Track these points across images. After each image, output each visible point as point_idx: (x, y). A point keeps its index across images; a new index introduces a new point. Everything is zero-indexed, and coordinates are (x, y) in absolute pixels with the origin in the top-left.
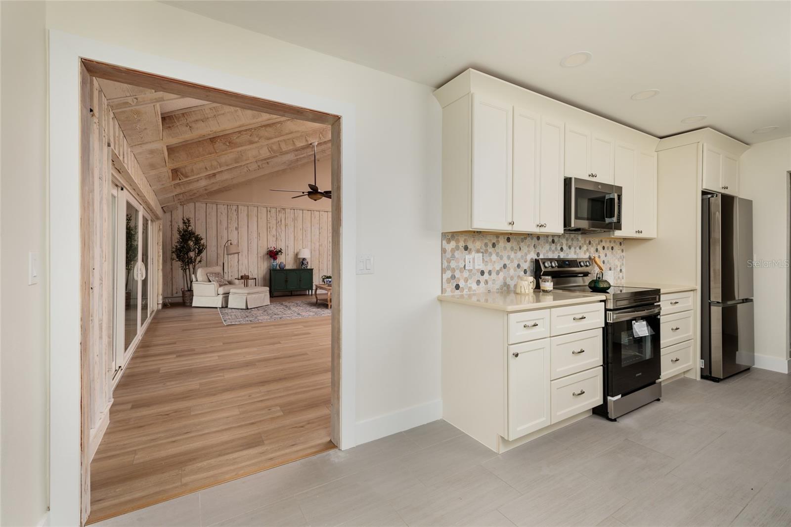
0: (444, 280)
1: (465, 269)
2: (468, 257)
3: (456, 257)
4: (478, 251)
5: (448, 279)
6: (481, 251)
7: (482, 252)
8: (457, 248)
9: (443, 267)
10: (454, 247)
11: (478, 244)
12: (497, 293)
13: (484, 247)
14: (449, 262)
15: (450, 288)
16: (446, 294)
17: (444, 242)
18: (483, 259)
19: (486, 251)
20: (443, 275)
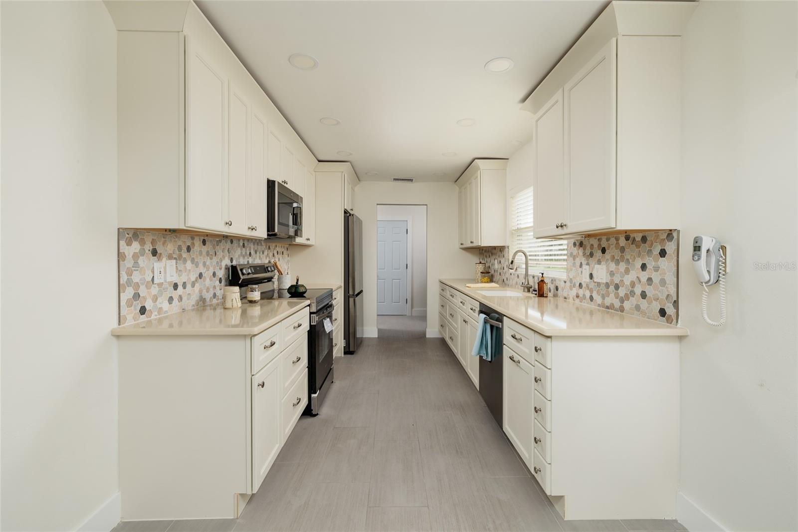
0: (123, 303)
1: (153, 282)
2: (158, 265)
3: (141, 266)
4: (170, 257)
5: (128, 302)
6: (174, 256)
7: (175, 259)
8: (142, 253)
9: (121, 282)
10: (137, 251)
11: (170, 247)
12: (193, 310)
13: (177, 250)
14: (129, 273)
15: (131, 314)
16: (126, 324)
17: (122, 243)
18: (177, 267)
19: (180, 256)
20: (121, 294)
